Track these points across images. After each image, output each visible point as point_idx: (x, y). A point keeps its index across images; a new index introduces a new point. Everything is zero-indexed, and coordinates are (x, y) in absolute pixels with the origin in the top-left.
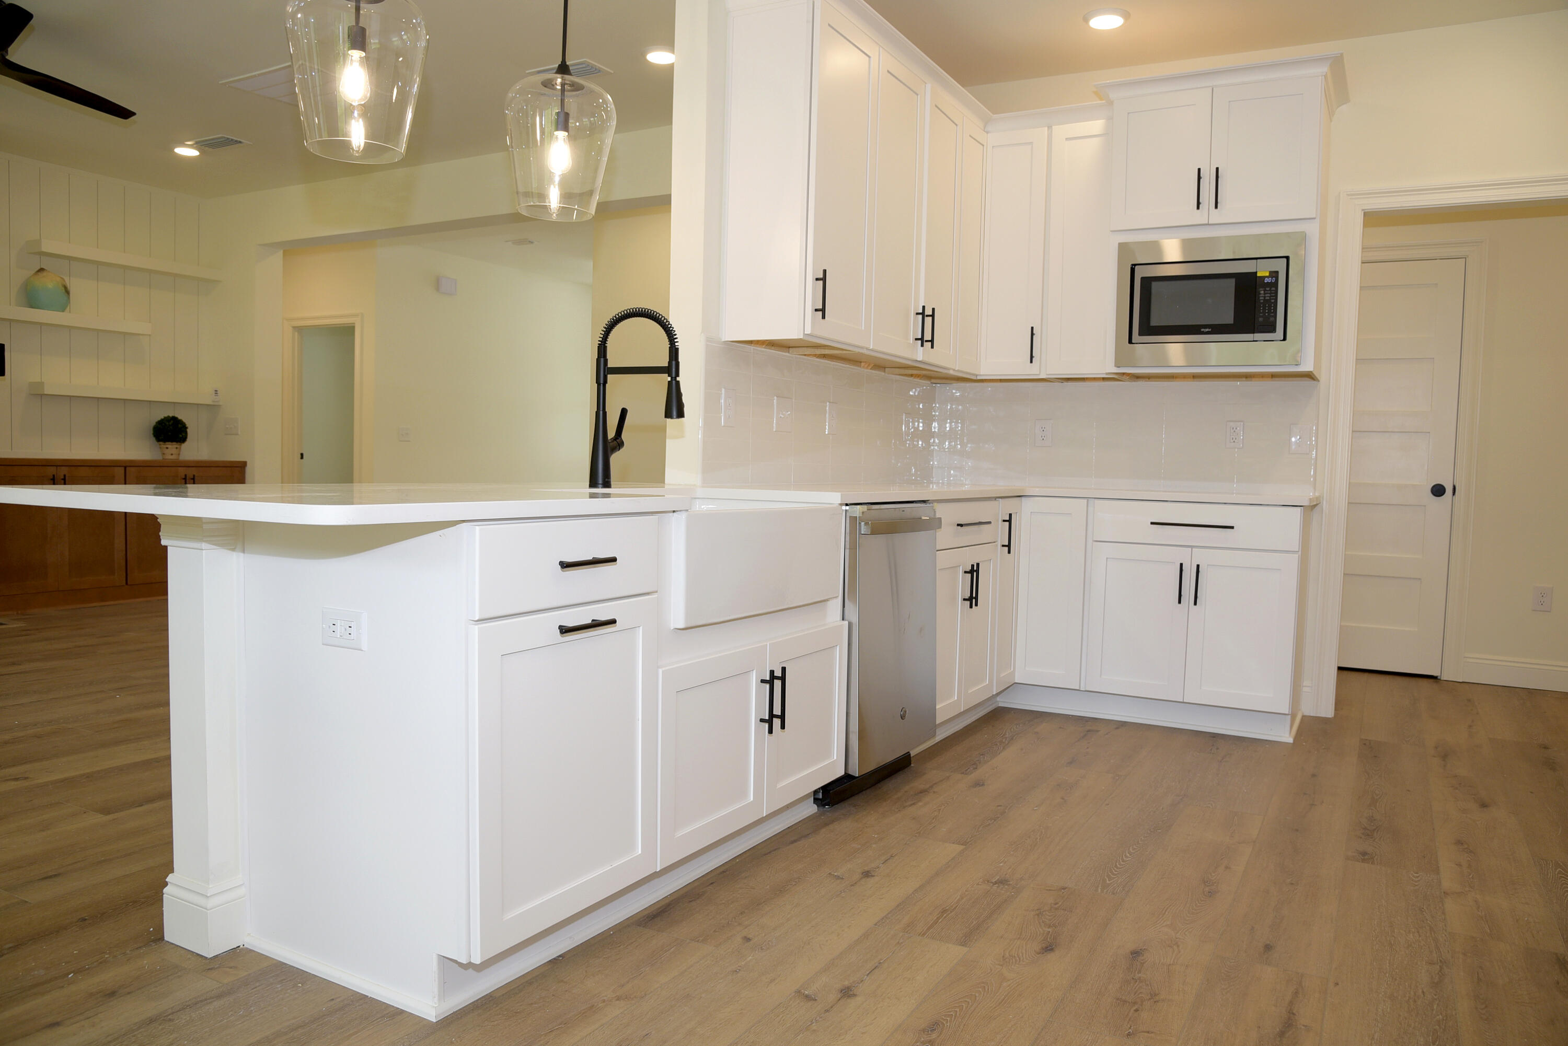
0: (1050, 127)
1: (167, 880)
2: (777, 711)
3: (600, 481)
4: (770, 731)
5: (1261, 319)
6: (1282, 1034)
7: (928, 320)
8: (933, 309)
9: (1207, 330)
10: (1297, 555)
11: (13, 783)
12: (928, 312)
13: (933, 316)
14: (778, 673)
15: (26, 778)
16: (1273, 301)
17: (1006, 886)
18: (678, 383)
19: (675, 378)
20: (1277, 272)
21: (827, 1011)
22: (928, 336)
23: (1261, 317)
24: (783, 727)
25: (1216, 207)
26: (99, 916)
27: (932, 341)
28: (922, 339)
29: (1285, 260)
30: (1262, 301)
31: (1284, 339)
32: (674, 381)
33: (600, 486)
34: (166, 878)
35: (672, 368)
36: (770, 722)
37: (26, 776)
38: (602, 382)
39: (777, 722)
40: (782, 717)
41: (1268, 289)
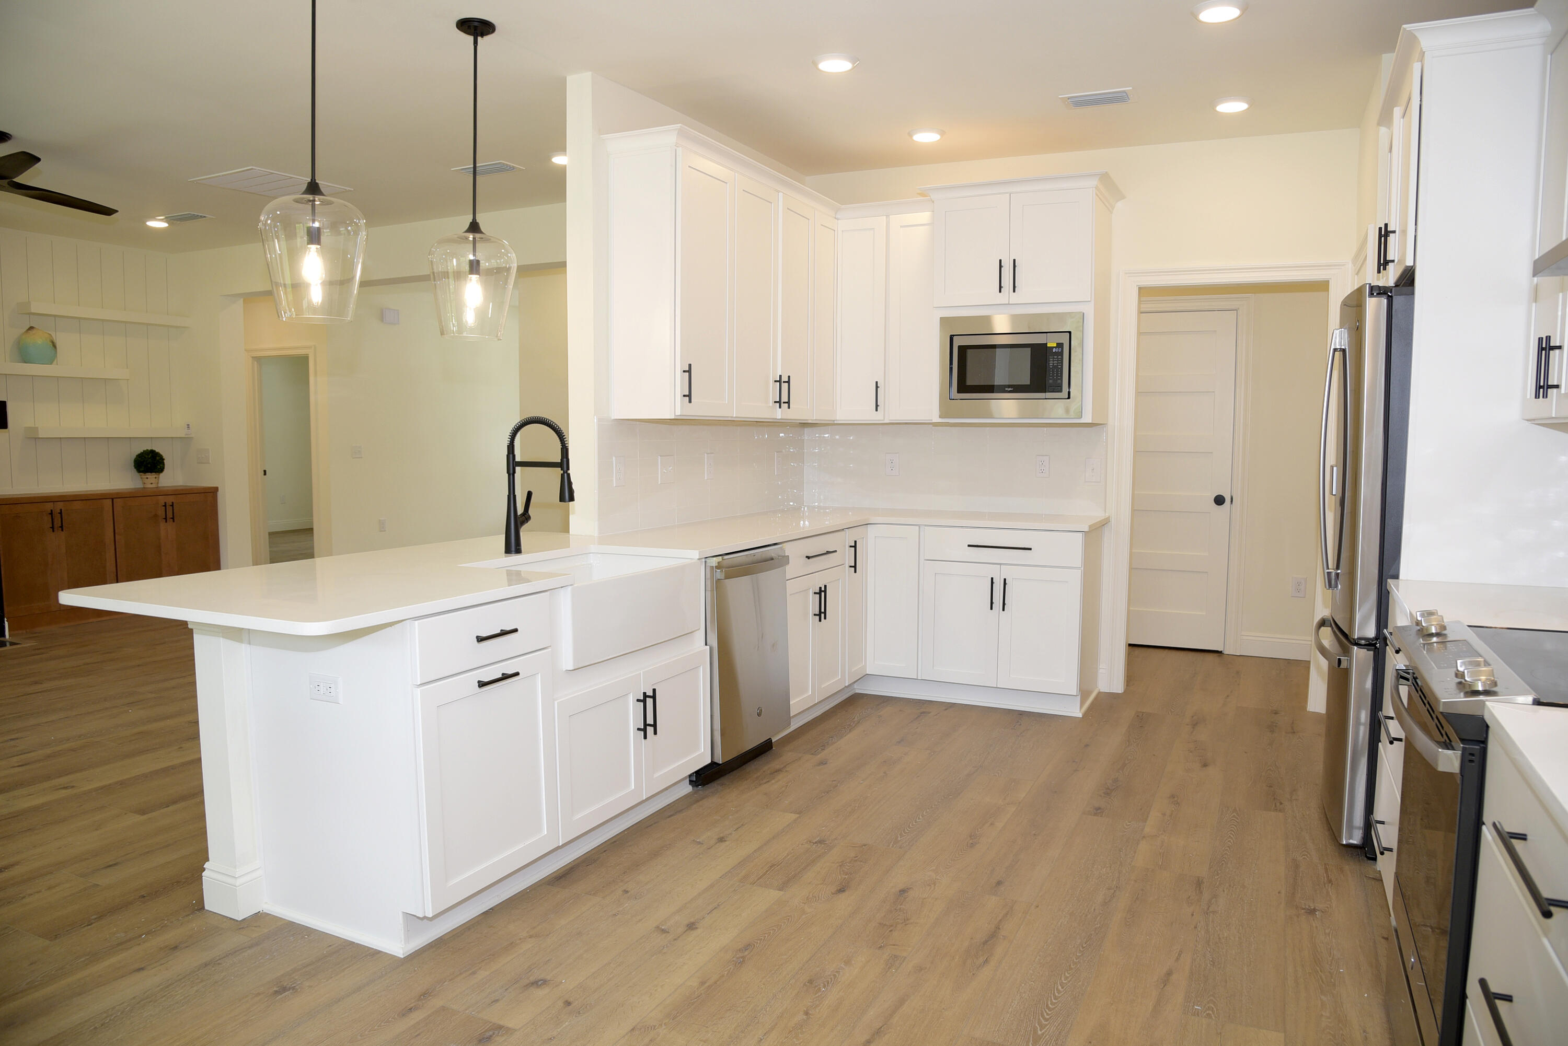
0: (887, 216)
1: (204, 866)
2: (650, 720)
3: (513, 549)
4: (645, 737)
5: (1051, 381)
6: (985, 943)
7: (785, 386)
8: (789, 377)
9: (1010, 389)
10: (1080, 571)
11: (64, 791)
12: (785, 379)
13: (788, 382)
14: (650, 693)
15: (73, 787)
16: (1060, 367)
17: (823, 845)
18: (569, 475)
19: (567, 471)
20: (1062, 344)
21: (675, 939)
22: (784, 399)
23: (1051, 379)
24: (655, 733)
25: (1014, 291)
26: (154, 893)
27: (788, 403)
28: (779, 402)
29: (1068, 334)
30: (1051, 367)
31: (1069, 398)
32: (566, 474)
33: (513, 552)
34: (204, 865)
35: (564, 464)
36: (644, 730)
37: (72, 785)
38: (511, 472)
39: (650, 730)
40: (655, 726)
41: (1056, 357)
